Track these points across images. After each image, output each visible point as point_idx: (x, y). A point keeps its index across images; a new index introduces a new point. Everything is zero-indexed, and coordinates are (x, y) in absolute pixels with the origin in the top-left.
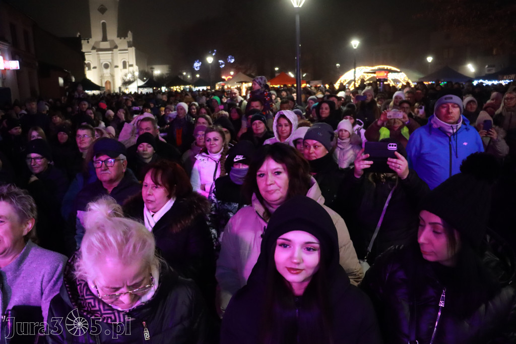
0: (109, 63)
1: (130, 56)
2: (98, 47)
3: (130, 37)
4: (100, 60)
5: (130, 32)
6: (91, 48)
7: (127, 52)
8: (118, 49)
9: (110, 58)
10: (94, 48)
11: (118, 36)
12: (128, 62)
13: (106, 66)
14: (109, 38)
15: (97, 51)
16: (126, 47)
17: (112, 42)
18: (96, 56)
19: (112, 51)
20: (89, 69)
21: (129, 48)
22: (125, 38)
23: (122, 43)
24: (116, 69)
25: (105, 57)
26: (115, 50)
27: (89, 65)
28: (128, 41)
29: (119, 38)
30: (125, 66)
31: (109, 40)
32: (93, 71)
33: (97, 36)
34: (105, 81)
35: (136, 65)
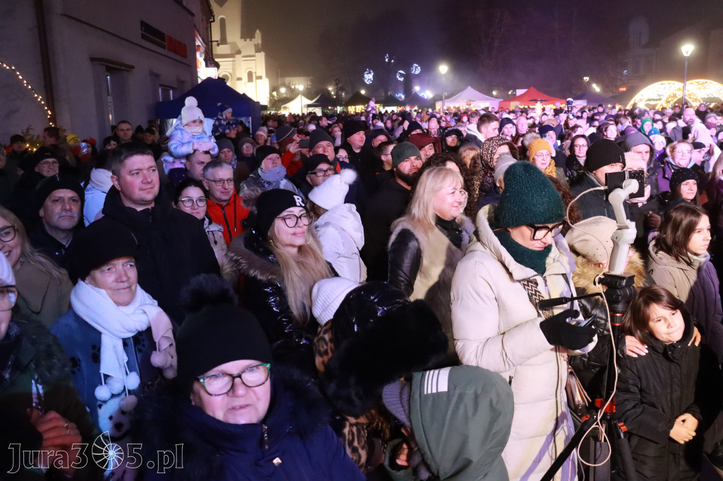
0: (229, 75)
1: (259, 64)
3: (258, 39)
5: (258, 31)
7: (254, 58)
8: (242, 54)
9: (231, 67)
11: (242, 37)
12: (255, 73)
14: (229, 39)
16: (252, 52)
17: (234, 44)
19: (234, 57)
21: (257, 54)
22: (251, 40)
23: (247, 46)
24: (238, 83)
25: (224, 66)
26: (237, 56)
28: (256, 43)
29: (243, 40)
30: (250, 78)
31: (229, 43)
35: (267, 76)
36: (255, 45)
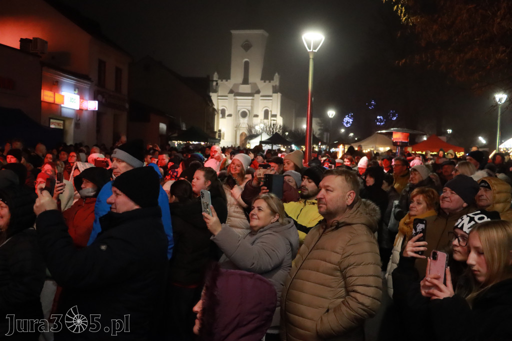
0: (247, 111)
1: (274, 104)
2: (236, 91)
3: (276, 81)
4: (237, 106)
5: (277, 74)
6: (228, 92)
7: (271, 98)
8: (261, 94)
9: (250, 105)
10: (231, 92)
11: (262, 79)
12: (271, 111)
13: (244, 115)
14: (251, 80)
15: (235, 96)
16: (270, 93)
17: (254, 85)
18: (233, 100)
19: (253, 96)
20: (223, 116)
21: (275, 95)
22: (270, 82)
23: (266, 87)
24: (255, 119)
25: (244, 103)
26: (256, 95)
27: (223, 112)
28: (274, 85)
29: (263, 81)
30: (266, 117)
31: (250, 83)
32: (227, 118)
33: (237, 76)
34: (241, 132)
35: (281, 115)
36: (273, 86)
